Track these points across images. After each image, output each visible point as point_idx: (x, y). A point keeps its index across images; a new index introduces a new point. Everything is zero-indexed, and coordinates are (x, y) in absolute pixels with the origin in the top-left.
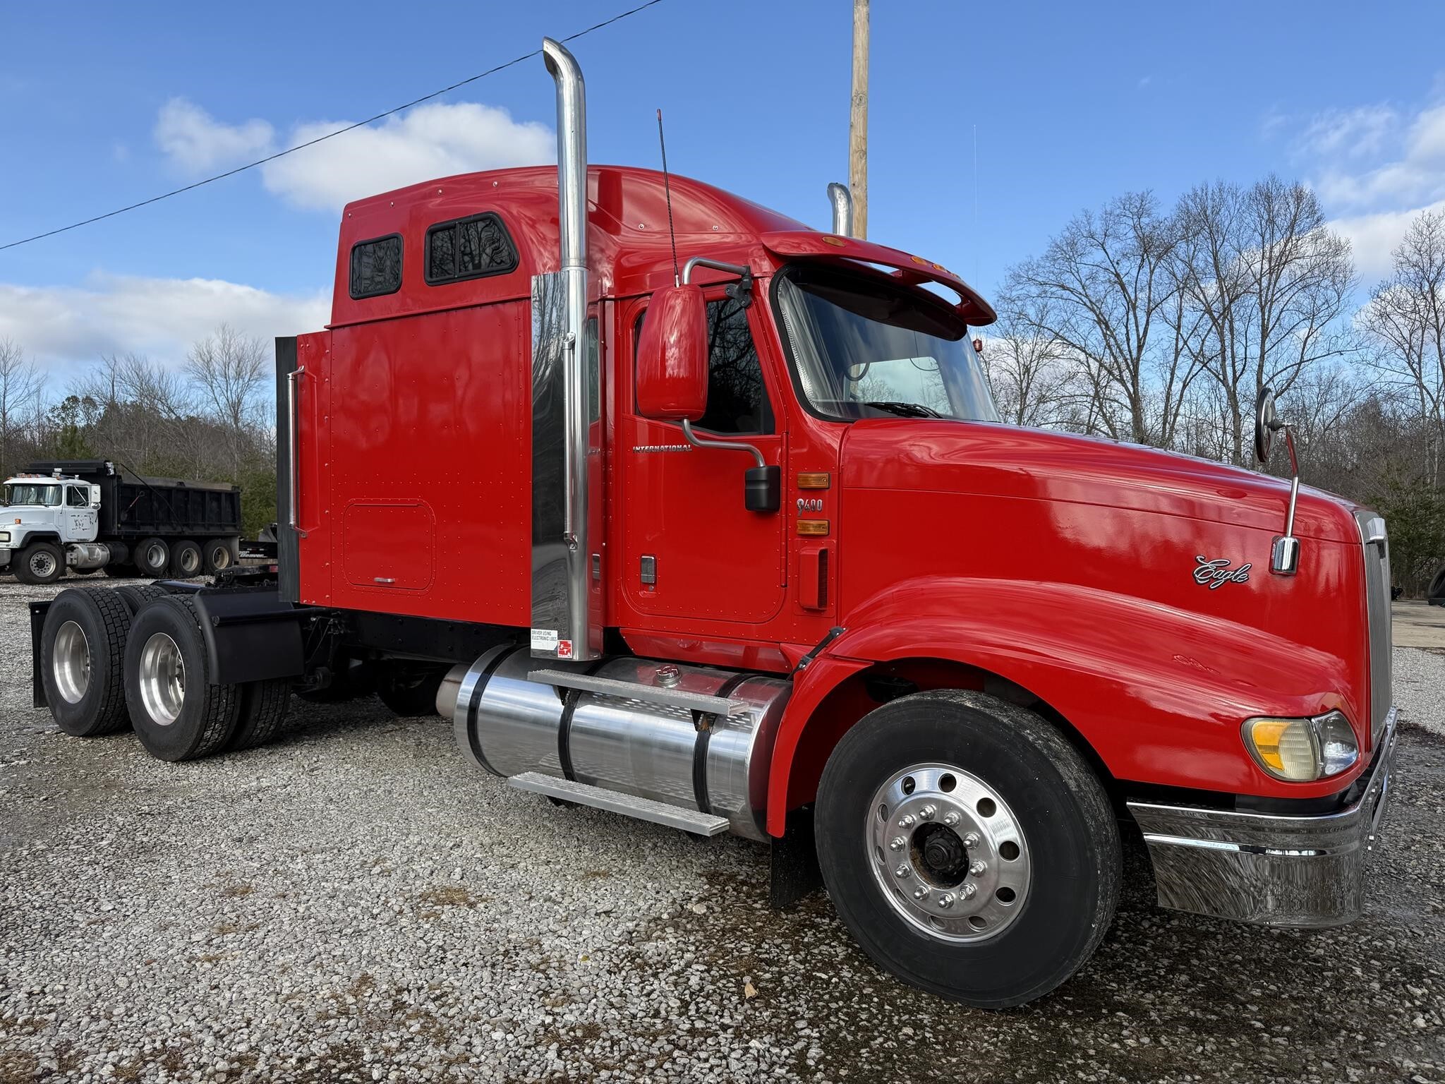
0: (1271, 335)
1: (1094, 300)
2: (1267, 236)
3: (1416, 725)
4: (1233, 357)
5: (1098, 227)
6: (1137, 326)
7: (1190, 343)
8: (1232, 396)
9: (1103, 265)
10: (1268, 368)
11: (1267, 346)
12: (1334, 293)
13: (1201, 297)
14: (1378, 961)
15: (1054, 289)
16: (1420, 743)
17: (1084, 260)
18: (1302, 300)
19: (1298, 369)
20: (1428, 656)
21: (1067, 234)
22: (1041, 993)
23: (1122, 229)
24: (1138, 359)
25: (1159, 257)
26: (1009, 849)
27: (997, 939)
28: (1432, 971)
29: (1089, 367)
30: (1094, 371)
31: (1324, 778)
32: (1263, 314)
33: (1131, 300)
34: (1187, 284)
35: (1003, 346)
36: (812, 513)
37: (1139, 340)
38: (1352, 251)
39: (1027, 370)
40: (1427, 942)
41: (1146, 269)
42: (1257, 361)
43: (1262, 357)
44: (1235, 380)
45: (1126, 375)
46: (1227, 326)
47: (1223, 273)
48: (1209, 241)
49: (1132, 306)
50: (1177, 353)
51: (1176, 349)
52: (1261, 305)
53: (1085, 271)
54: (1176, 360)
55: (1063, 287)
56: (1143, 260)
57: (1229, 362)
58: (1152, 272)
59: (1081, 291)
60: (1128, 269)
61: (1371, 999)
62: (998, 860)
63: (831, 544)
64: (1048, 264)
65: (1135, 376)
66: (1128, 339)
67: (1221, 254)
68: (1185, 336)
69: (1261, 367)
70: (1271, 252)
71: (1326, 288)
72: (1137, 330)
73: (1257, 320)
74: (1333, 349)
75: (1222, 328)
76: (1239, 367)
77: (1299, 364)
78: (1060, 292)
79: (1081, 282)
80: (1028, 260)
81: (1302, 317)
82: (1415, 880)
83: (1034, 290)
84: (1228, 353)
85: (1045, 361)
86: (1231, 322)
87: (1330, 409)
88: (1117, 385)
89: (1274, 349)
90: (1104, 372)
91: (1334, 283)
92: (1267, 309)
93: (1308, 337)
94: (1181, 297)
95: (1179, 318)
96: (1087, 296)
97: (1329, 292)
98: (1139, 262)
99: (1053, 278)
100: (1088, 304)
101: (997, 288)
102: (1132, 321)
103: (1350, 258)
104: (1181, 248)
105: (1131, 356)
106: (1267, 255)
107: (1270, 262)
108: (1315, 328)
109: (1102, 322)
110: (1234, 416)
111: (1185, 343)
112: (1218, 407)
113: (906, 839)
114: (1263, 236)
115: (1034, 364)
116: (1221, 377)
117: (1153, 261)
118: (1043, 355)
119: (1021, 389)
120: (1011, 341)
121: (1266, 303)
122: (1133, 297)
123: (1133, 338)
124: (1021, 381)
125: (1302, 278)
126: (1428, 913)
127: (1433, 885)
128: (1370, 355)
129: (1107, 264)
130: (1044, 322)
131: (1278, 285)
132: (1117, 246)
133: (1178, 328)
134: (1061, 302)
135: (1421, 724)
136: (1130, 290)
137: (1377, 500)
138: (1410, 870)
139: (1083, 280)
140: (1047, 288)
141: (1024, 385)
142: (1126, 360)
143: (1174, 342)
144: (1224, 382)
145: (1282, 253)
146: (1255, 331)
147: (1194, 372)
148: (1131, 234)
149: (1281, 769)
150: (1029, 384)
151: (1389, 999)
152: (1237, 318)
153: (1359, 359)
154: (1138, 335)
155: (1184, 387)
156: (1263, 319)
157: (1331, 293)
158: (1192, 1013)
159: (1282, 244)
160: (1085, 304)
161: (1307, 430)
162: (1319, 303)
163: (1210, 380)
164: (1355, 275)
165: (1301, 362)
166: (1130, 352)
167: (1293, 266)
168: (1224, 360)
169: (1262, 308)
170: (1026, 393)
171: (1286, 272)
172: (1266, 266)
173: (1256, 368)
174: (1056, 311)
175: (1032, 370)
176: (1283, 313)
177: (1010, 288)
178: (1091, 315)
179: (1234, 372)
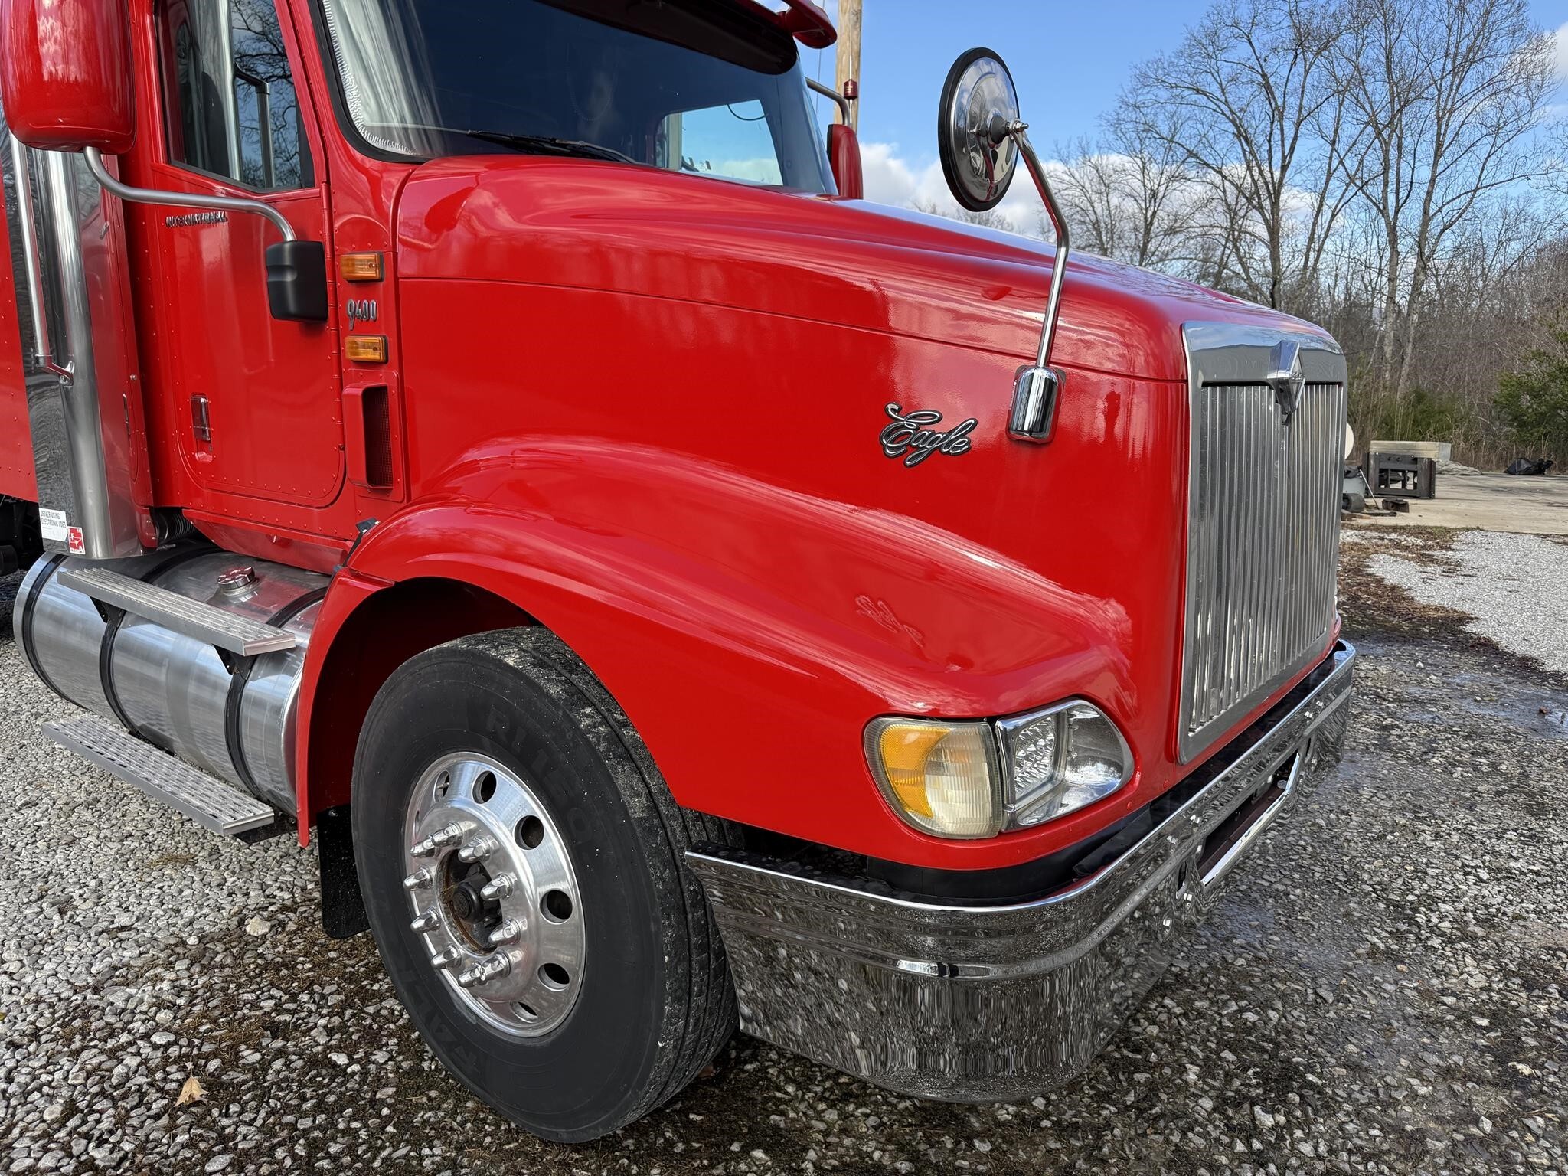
0: (1446, 154)
1: (1235, 108)
2: (1455, 27)
3: (1488, 640)
4: (1398, 182)
5: (1244, 13)
6: (1283, 141)
7: (1347, 162)
8: (1392, 229)
9: (1249, 63)
10: (1437, 195)
11: (1440, 168)
12: (1527, 102)
13: (1367, 106)
14: (1234, 1052)
15: (1186, 93)
16: (1483, 665)
17: (1226, 56)
18: (1488, 110)
19: (1473, 197)
20: (1546, 545)
21: (1207, 23)
22: (602, 1133)
23: (1275, 16)
24: (1281, 181)
25: (1319, 53)
26: (556, 903)
27: (549, 1040)
28: (1310, 1077)
29: (1224, 192)
30: (1231, 198)
31: (1014, 830)
32: (1439, 127)
33: (1277, 107)
34: (1351, 87)
35: (1128, 166)
36: (366, 326)
37: (1284, 158)
38: (1557, 47)
39: (1154, 193)
40: (1332, 1014)
41: (1300, 68)
42: (1425, 187)
43: (1433, 181)
44: (1398, 210)
45: (1267, 204)
46: (1394, 140)
47: (1397, 74)
48: (1383, 33)
49: (1278, 113)
50: (1329, 176)
51: (1329, 170)
52: (1438, 116)
53: (1226, 71)
54: (1327, 183)
55: (1198, 91)
56: (1296, 56)
57: (1392, 187)
58: (1307, 72)
59: (1218, 94)
60: (1279, 68)
61: (1184, 1133)
62: (537, 918)
63: (388, 378)
64: (1182, 62)
65: (1275, 204)
66: (1270, 157)
67: (1397, 51)
68: (1342, 154)
69: (1429, 193)
70: (1457, 48)
71: (1518, 95)
72: (1283, 146)
73: (1431, 135)
74: (1518, 173)
75: (1388, 144)
76: (1403, 194)
77: (1475, 191)
78: (1195, 97)
79: (1221, 85)
80: (1157, 56)
81: (1485, 132)
82: (1368, 894)
83: (1163, 94)
84: (1392, 176)
85: (1176, 184)
86: (1400, 138)
87: (1514, 248)
88: (1255, 214)
89: (1448, 172)
90: (1243, 200)
91: (1529, 89)
92: (1444, 121)
93: (1489, 156)
94: (1341, 105)
95: (1336, 132)
96: (1226, 102)
97: (1521, 99)
98: (1291, 57)
99: (1186, 78)
100: (1228, 113)
101: (1121, 93)
102: (1277, 131)
103: (1551, 56)
104: (1347, 41)
105: (1272, 178)
106: (1452, 50)
107: (1454, 62)
108: (1498, 145)
109: (1242, 135)
110: (1392, 254)
111: (1341, 162)
112: (1375, 244)
113: (434, 870)
114: (1449, 28)
115: (1162, 188)
116: (1381, 207)
117: (1310, 56)
118: (1173, 178)
119: (1146, 218)
120: (1138, 160)
121: (1444, 114)
122: (1280, 102)
123: (1277, 157)
124: (1147, 209)
125: (1491, 82)
126: (1359, 956)
127: (1389, 902)
128: (1561, 179)
129: (1253, 62)
130: (1177, 136)
131: (1460, 91)
132: (1267, 37)
133: (1333, 143)
134: (1197, 110)
135: (1495, 639)
136: (1278, 94)
137: (1540, 355)
138: (1366, 877)
139: (1224, 83)
140: (1177, 91)
141: (1150, 213)
142: (1266, 183)
143: (1328, 161)
144: (1383, 212)
145: (1470, 50)
146: (1426, 148)
147: (1346, 198)
148: (1287, 23)
149: (929, 816)
150: (1155, 213)
151: (1214, 1134)
152: (1409, 133)
153: (1547, 183)
154: (1283, 152)
155: (1333, 216)
156: (1439, 134)
157: (1523, 101)
158: (877, 1155)
159: (1472, 37)
160: (1223, 113)
161: (1483, 273)
162: (1507, 113)
163: (1369, 209)
164: (1556, 77)
165: (1477, 189)
166: (1272, 173)
167: (1481, 67)
168: (1386, 185)
169: (1439, 119)
170: (1152, 223)
171: (1471, 74)
172: (1449, 67)
173: (1423, 195)
174: (1190, 123)
175: (1160, 195)
176: (1464, 127)
177: (1134, 90)
178: (1233, 129)
179: (1397, 200)
